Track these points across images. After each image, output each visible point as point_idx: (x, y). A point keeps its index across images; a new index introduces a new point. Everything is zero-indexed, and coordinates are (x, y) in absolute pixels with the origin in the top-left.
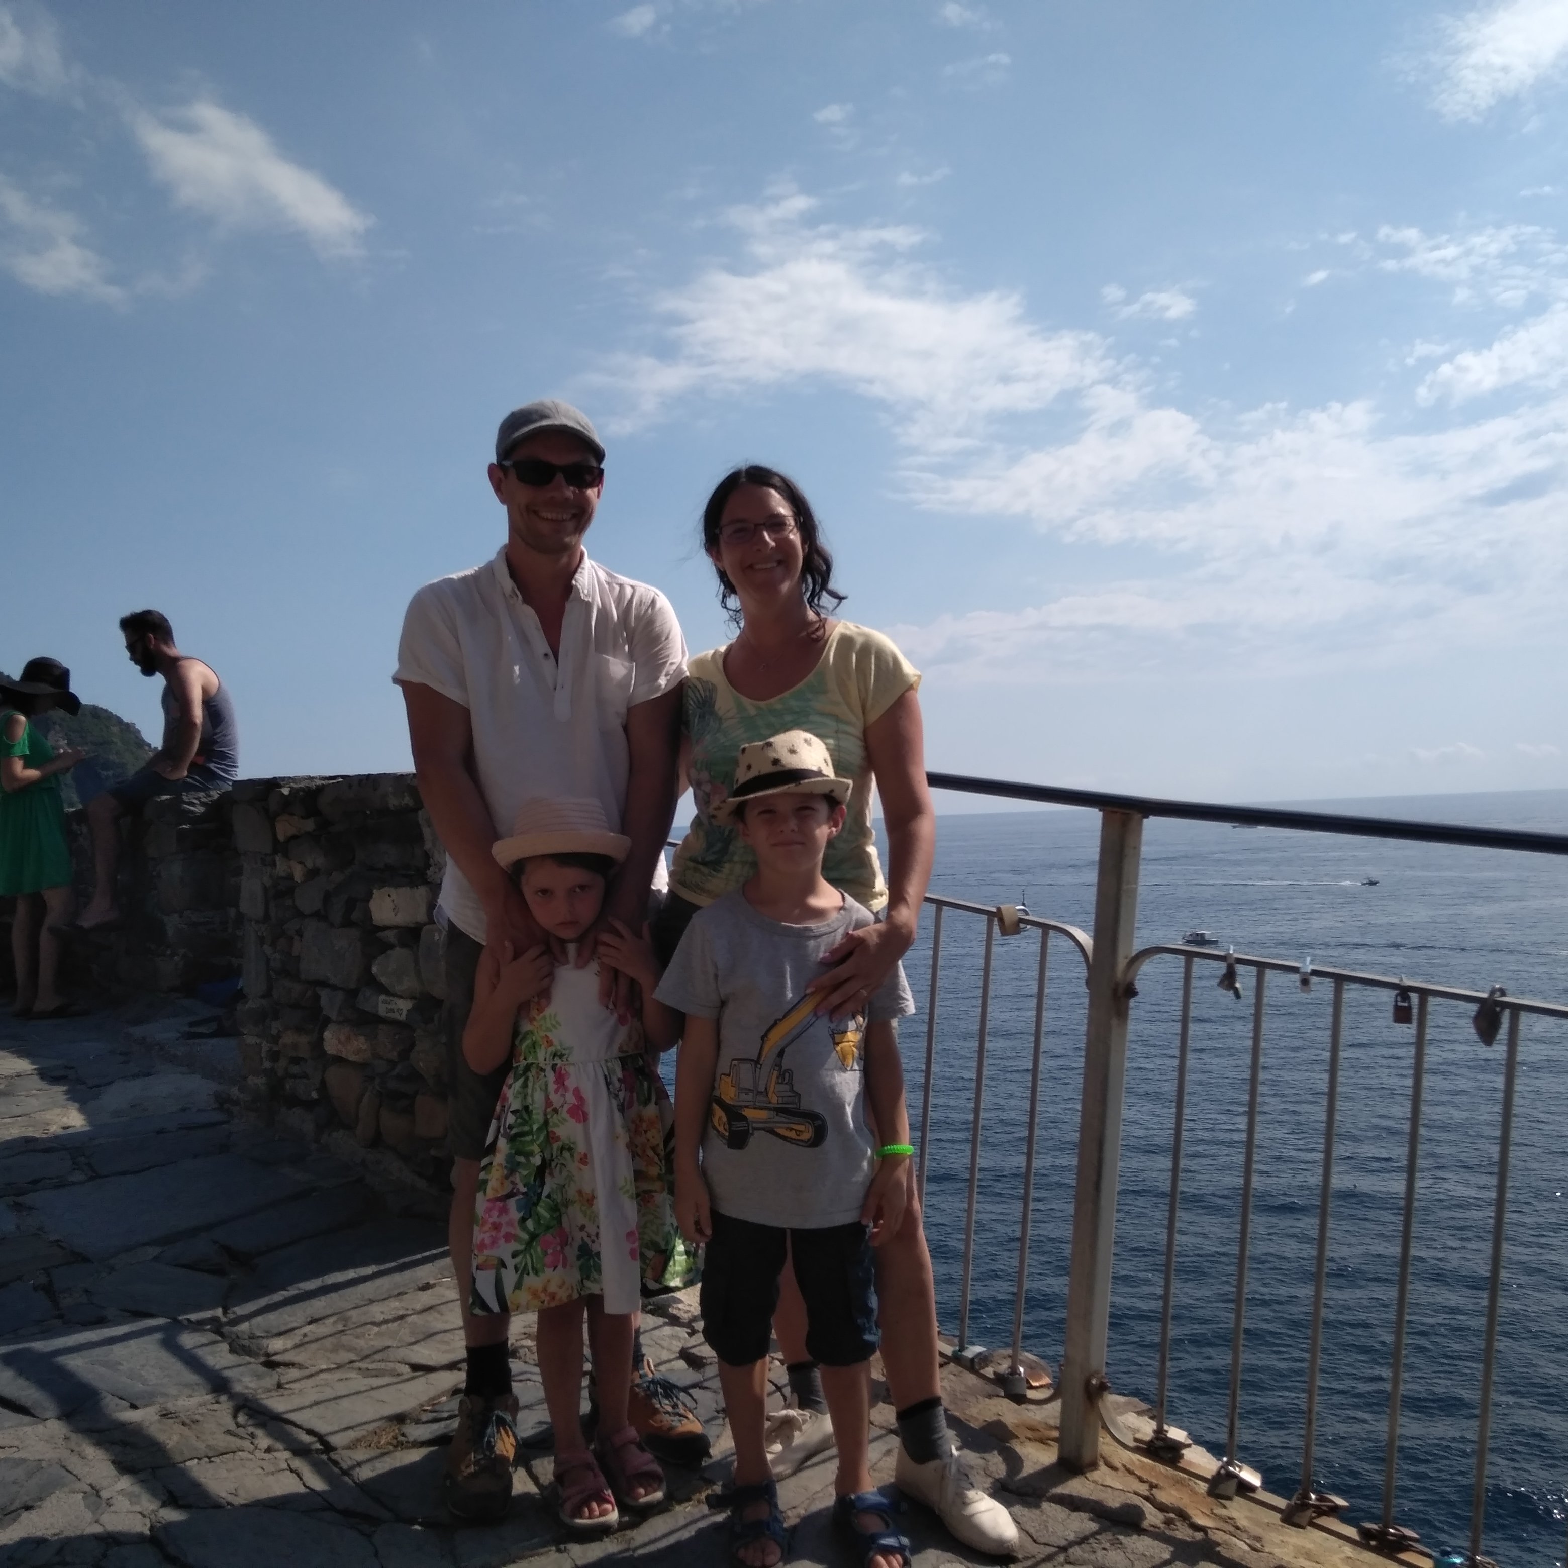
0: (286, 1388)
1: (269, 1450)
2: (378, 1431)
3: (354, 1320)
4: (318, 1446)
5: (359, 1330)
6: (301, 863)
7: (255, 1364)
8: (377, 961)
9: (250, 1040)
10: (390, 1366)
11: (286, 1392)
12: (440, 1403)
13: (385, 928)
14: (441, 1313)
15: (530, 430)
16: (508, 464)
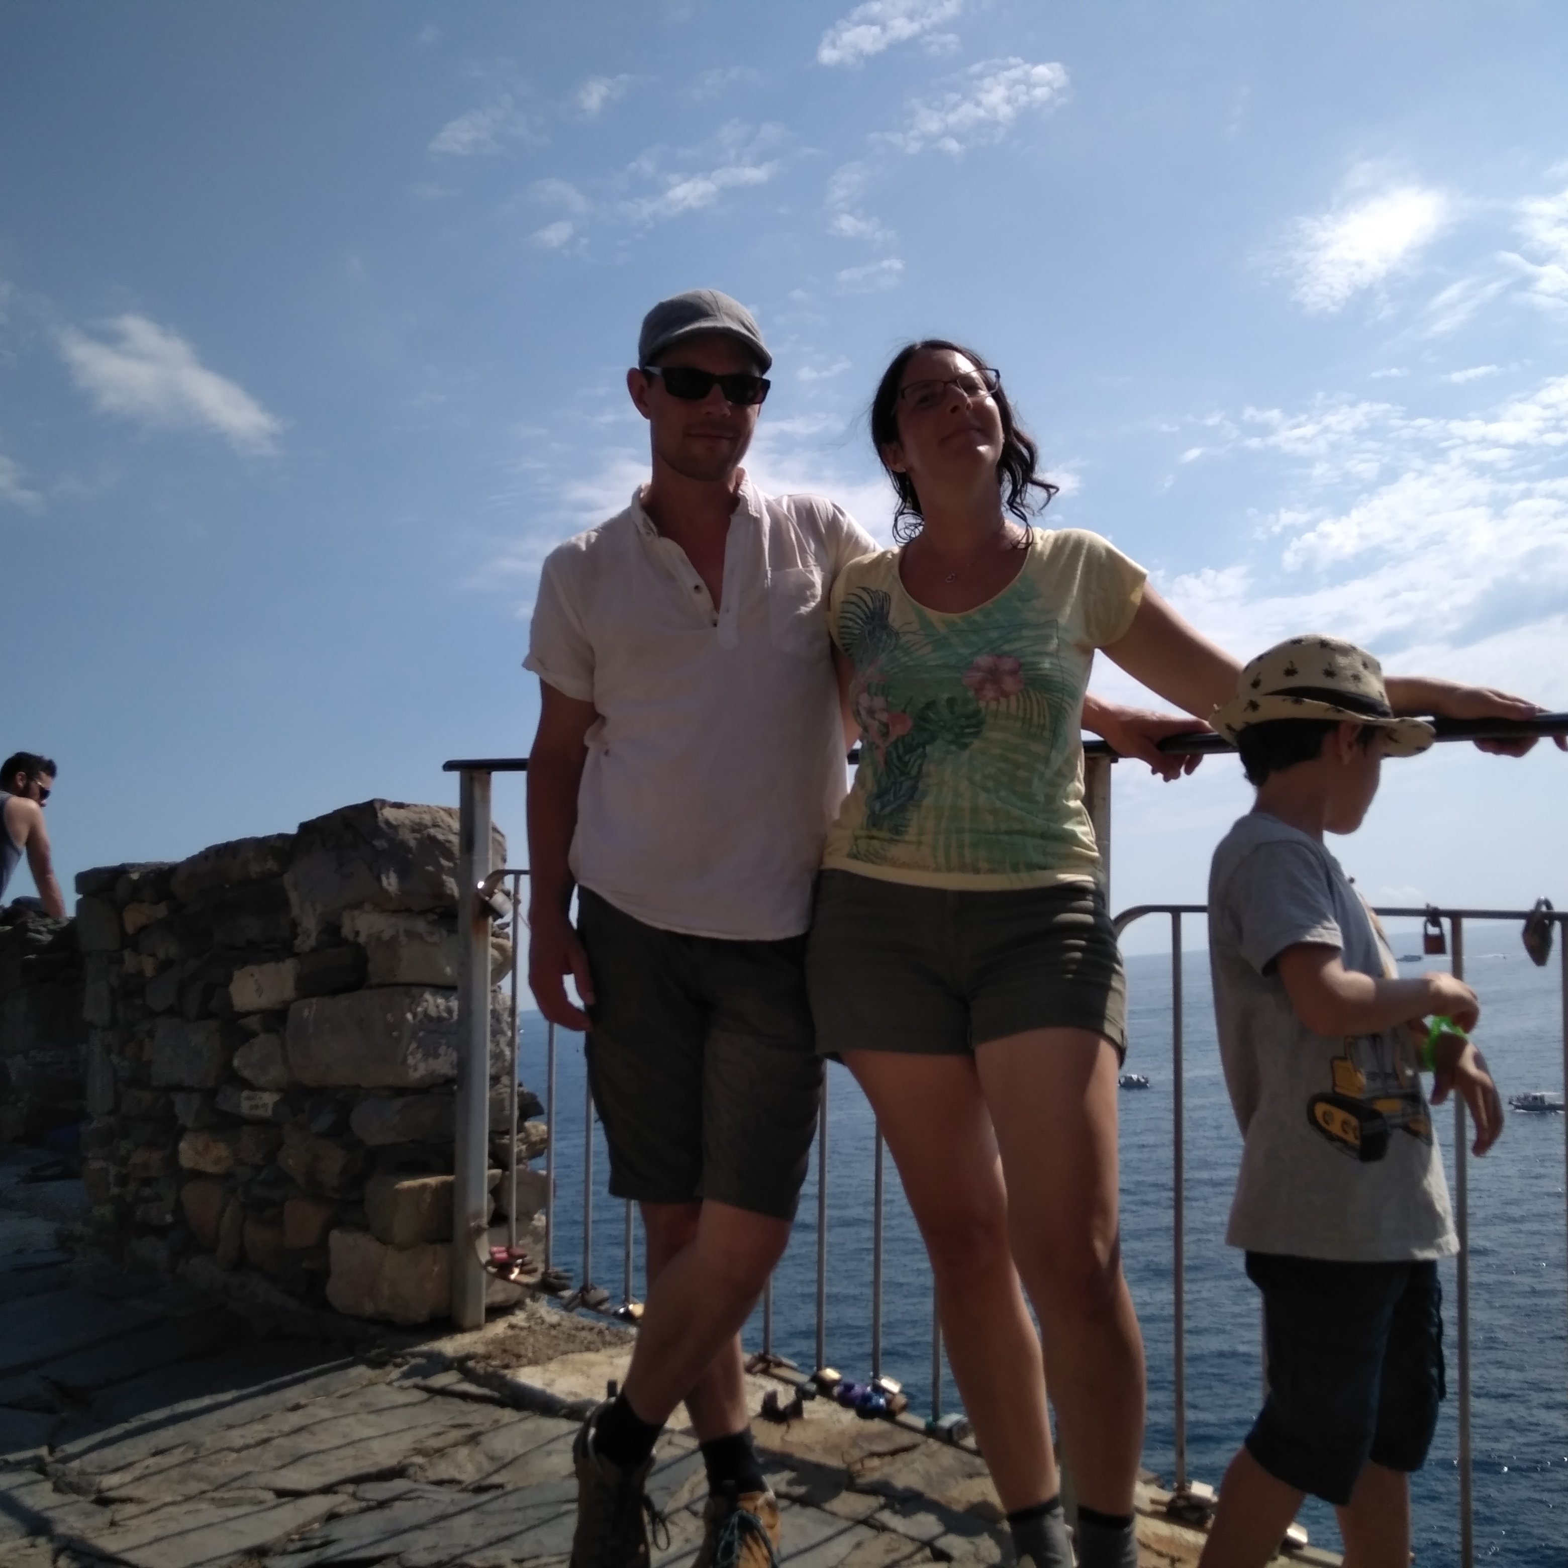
0: (120, 1526)
3: (208, 1445)
5: (213, 1457)
6: (153, 955)
7: (84, 1503)
8: (239, 1053)
9: (96, 1165)
10: (251, 1493)
11: (120, 1529)
12: (311, 1530)
13: (248, 1014)
14: (313, 1434)
15: (687, 332)
16: (655, 370)
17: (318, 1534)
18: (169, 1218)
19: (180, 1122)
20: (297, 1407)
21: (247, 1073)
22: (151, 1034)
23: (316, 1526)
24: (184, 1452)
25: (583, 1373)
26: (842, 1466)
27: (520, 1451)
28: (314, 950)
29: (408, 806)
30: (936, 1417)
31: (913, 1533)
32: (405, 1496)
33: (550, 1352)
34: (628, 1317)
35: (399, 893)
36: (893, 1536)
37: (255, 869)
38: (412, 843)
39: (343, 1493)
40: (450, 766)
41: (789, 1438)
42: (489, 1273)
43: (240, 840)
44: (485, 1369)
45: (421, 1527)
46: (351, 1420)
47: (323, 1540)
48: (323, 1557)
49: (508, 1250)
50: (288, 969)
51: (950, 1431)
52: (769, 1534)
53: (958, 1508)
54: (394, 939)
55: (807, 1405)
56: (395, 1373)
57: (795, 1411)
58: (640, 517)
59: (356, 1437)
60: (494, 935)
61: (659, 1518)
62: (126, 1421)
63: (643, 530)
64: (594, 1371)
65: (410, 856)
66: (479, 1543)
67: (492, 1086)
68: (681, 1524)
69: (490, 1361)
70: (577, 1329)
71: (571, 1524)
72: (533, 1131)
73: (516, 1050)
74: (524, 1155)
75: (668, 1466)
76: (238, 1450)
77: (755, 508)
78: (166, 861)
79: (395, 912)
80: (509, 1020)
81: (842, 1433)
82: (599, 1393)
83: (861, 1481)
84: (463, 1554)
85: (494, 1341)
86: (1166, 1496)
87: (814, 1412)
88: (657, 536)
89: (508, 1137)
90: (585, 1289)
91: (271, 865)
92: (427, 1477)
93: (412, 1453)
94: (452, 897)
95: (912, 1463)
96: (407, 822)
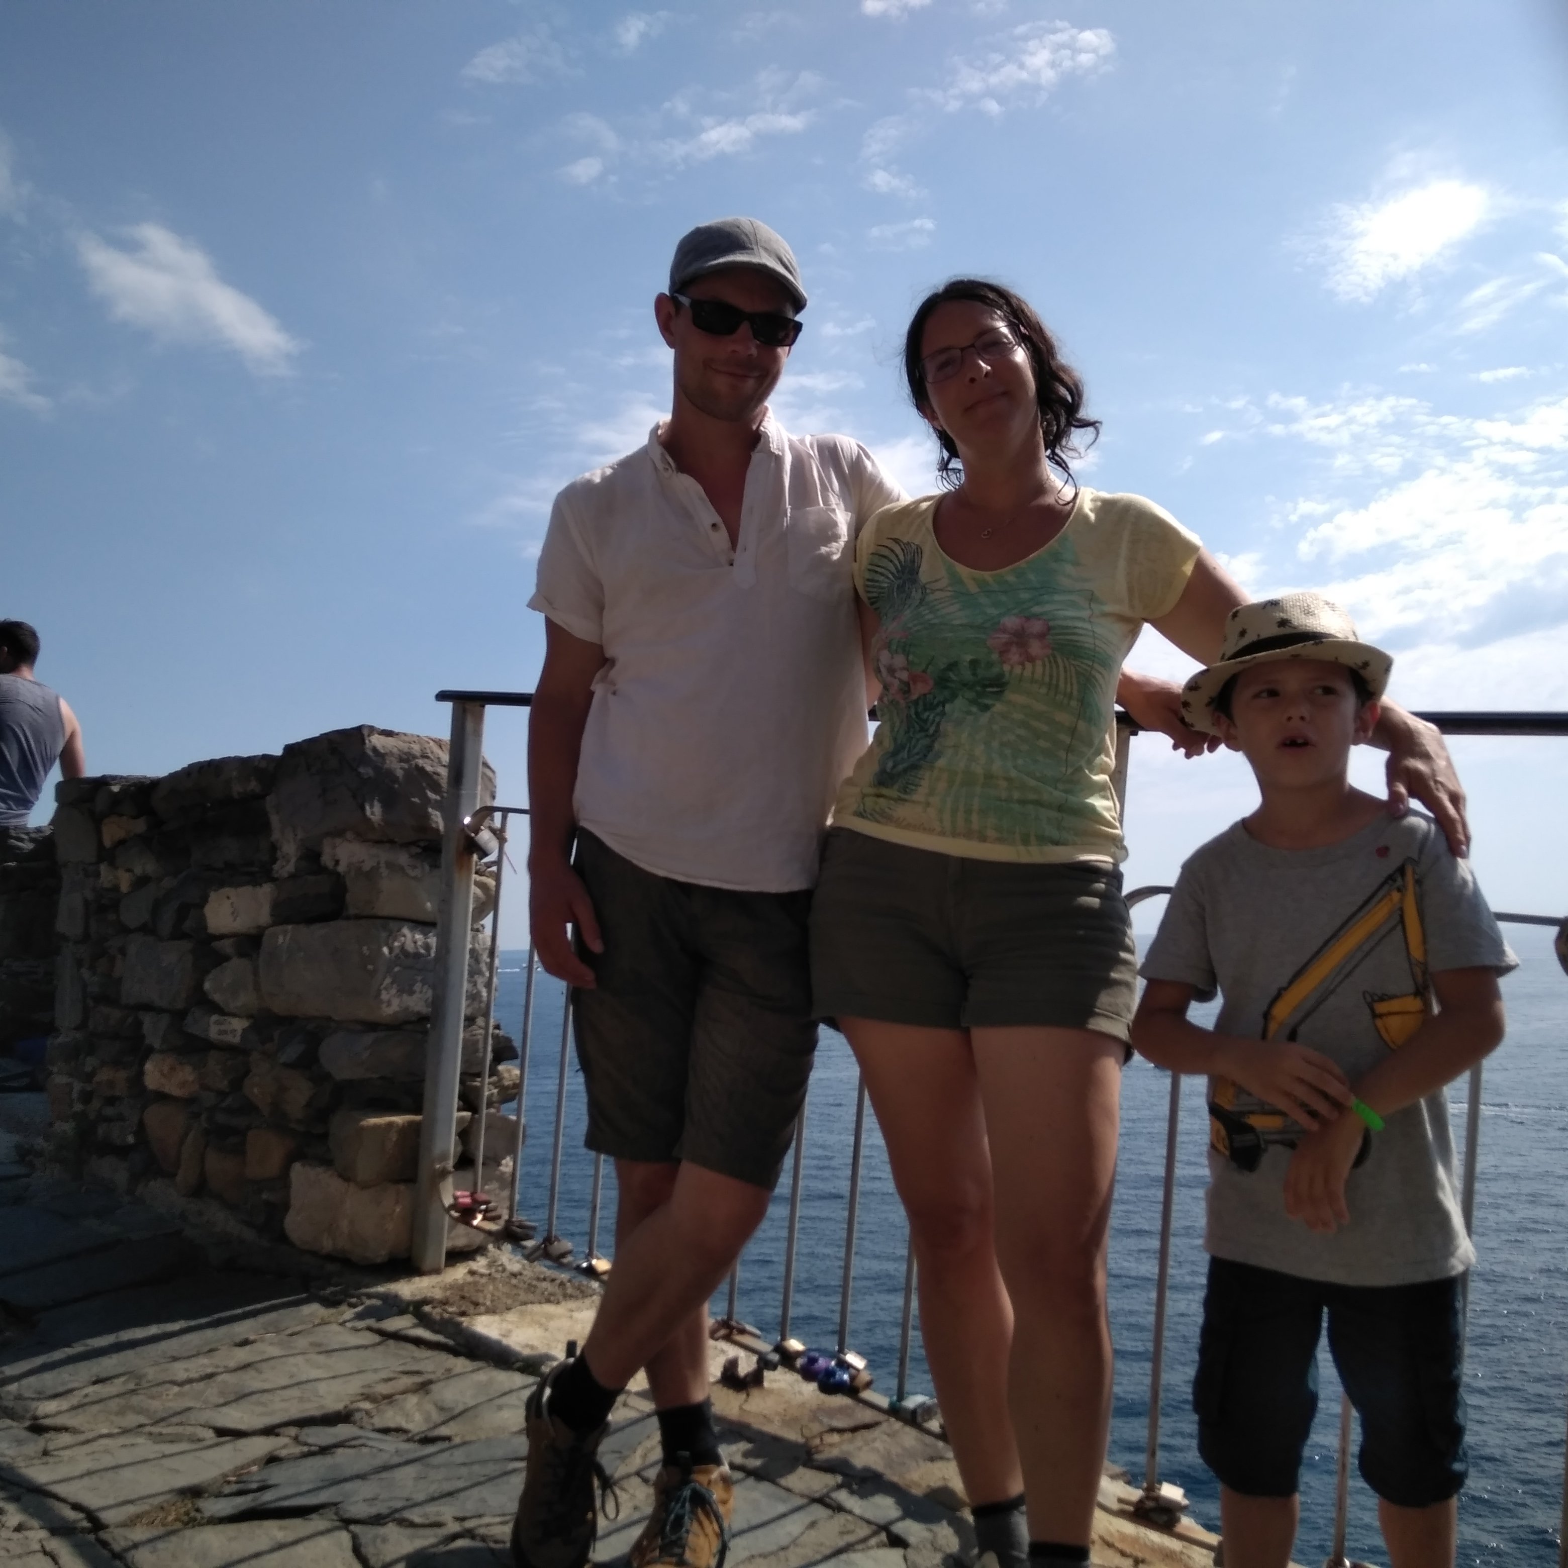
0: (52, 1456)
1: (19, 1528)
2: (165, 1505)
3: (150, 1377)
4: (86, 1524)
5: (154, 1390)
6: (129, 870)
7: (18, 1429)
8: (211, 976)
9: (60, 1079)
10: (189, 1430)
11: (50, 1460)
12: (249, 1473)
13: (222, 937)
14: (259, 1372)
15: (719, 264)
16: (684, 300)
17: (256, 1478)
18: (131, 1139)
19: (147, 1041)
20: (245, 1343)
21: (217, 997)
22: (123, 951)
23: (254, 1468)
24: (124, 1383)
25: (541, 1325)
26: (801, 1440)
27: (471, 1403)
28: (292, 876)
29: (398, 734)
30: (901, 1396)
31: (869, 1515)
32: (347, 1444)
33: (509, 1302)
34: (591, 1272)
35: (382, 824)
36: (849, 1517)
37: (237, 789)
38: (400, 773)
39: (284, 1436)
40: (443, 696)
41: (747, 1407)
42: (451, 1216)
43: (223, 758)
44: (441, 1315)
45: (362, 1477)
46: (300, 1359)
47: (261, 1484)
48: (259, 1502)
49: (472, 1195)
50: (266, 891)
51: (914, 1412)
52: (721, 1509)
53: (917, 1492)
54: (375, 869)
55: (768, 1374)
56: (349, 1313)
57: (756, 1379)
58: (658, 451)
59: (304, 1378)
60: (476, 873)
61: (608, 1484)
62: (69, 1346)
63: (660, 466)
64: (553, 1324)
65: (396, 786)
66: (420, 1497)
67: (465, 1027)
68: (631, 1491)
69: (446, 1307)
70: (538, 1279)
71: (517, 1484)
72: (506, 1075)
73: (493, 991)
74: (494, 1099)
75: (621, 1429)
76: (181, 1384)
77: (777, 446)
78: (148, 776)
79: (377, 842)
80: (488, 960)
81: (802, 1405)
82: (556, 1348)
83: (818, 1457)
84: (404, 1508)
85: (453, 1287)
86: (1135, 1494)
87: (775, 1381)
88: (675, 472)
89: (479, 1079)
90: (548, 1240)
91: (254, 785)
92: (373, 1425)
93: (360, 1398)
94: (438, 830)
95: (873, 1442)
96: (395, 750)
